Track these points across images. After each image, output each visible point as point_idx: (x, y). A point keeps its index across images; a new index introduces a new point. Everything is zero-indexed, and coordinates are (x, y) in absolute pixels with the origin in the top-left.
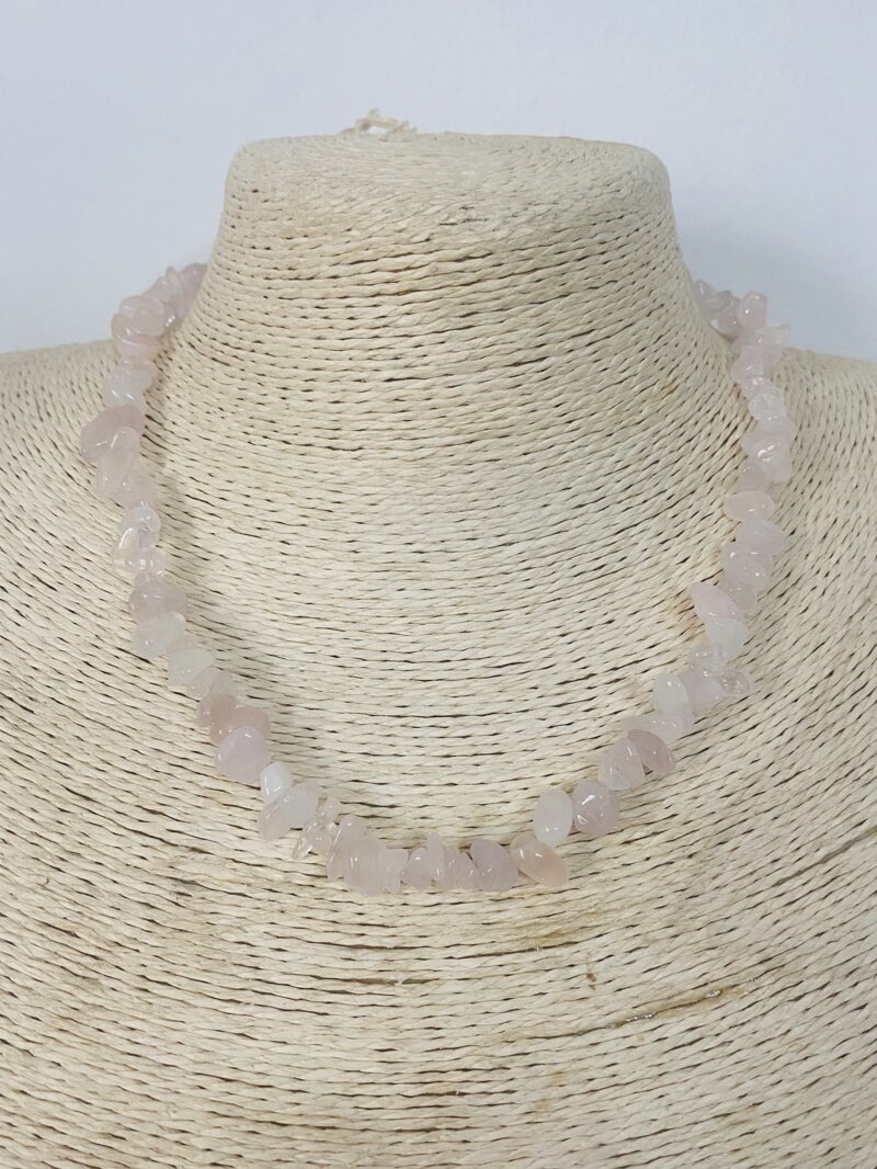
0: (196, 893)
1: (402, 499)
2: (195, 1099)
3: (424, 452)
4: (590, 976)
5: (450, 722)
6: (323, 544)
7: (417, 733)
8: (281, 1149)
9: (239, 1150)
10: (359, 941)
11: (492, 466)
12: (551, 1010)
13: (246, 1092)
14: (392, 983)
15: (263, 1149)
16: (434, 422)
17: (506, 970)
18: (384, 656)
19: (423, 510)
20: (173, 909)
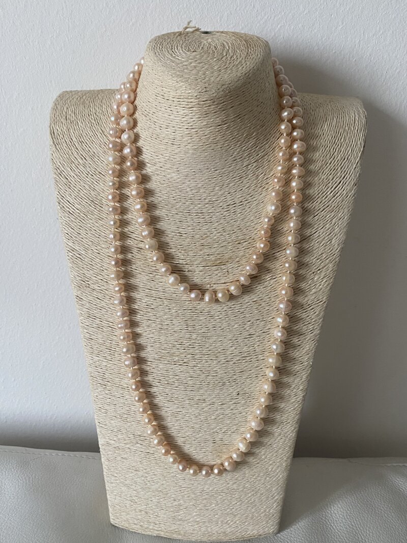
0: (142, 251)
1: (190, 158)
2: (143, 293)
3: (196, 147)
4: (228, 271)
5: (200, 214)
6: (170, 169)
7: (192, 217)
8: (161, 304)
9: (152, 303)
10: (178, 262)
11: (213, 151)
12: (219, 278)
13: (153, 292)
14: (185, 271)
15: (157, 303)
16: (198, 140)
17: (210, 269)
18: (184, 198)
19: (195, 161)
20: (137, 254)
